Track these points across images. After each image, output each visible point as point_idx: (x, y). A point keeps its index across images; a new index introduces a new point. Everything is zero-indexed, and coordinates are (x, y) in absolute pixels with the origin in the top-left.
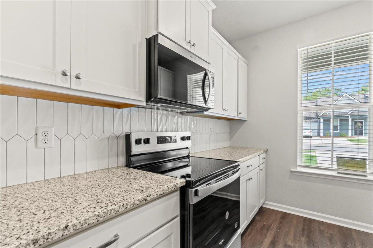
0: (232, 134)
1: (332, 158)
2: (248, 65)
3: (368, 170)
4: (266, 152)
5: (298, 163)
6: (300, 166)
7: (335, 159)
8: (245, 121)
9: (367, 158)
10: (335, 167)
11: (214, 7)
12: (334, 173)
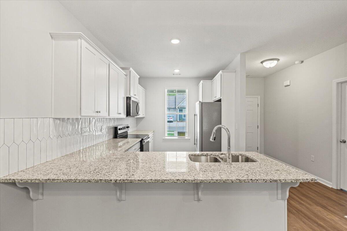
2: (145, 91)
8: (144, 117)
9: (186, 131)
10: (177, 135)
11: (139, 77)
12: (177, 138)
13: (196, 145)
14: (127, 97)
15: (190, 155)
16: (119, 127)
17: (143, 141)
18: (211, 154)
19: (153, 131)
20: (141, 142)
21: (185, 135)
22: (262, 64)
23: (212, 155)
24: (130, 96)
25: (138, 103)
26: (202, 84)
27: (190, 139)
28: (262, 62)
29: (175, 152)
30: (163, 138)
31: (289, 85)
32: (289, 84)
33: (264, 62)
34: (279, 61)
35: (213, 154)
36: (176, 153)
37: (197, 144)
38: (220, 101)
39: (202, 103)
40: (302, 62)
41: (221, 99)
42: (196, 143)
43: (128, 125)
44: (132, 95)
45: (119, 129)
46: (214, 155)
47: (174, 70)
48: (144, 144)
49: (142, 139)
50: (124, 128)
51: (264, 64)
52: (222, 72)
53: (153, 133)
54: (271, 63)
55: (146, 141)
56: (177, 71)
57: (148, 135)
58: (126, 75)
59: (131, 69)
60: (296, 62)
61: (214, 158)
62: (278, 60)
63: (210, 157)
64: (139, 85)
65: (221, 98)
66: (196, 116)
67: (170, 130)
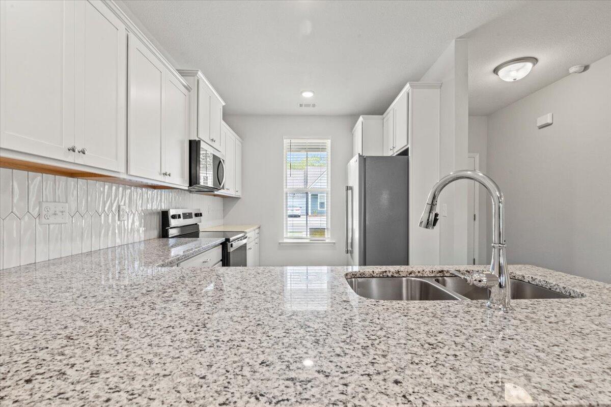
0: (225, 211)
1: (307, 229)
2: (242, 143)
3: (326, 236)
4: (259, 228)
5: (285, 236)
6: (287, 238)
7: (308, 230)
8: (239, 198)
9: (326, 227)
10: (308, 236)
11: (224, 104)
12: (308, 241)
13: (349, 254)
14: (190, 141)
15: (349, 277)
16: (172, 212)
17: (229, 245)
18: (411, 273)
19: (257, 227)
20: (225, 245)
21: (324, 235)
22: (497, 74)
23: (413, 275)
24: (197, 139)
25: (220, 162)
26: (361, 124)
27: (334, 243)
28: (496, 71)
29: (304, 268)
30: (280, 242)
31: (551, 124)
32: (549, 121)
33: (503, 67)
34: (536, 65)
35: (415, 273)
36: (307, 270)
37: (352, 252)
38: (405, 153)
39: (365, 159)
40: (586, 68)
41: (408, 149)
42: (350, 249)
43: (199, 210)
44: (203, 136)
45: (174, 217)
46: (419, 275)
47: (302, 92)
48: (231, 250)
49: (227, 240)
50: (187, 216)
51: (501, 72)
52: (411, 86)
53: (257, 231)
54: (518, 70)
55: (236, 245)
56: (308, 95)
57: (246, 233)
58: (188, 89)
59: (200, 74)
60: (572, 70)
61: (422, 283)
62: (534, 60)
63: (407, 281)
64: (223, 122)
65: (409, 146)
66: (350, 192)
67: (294, 230)
